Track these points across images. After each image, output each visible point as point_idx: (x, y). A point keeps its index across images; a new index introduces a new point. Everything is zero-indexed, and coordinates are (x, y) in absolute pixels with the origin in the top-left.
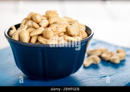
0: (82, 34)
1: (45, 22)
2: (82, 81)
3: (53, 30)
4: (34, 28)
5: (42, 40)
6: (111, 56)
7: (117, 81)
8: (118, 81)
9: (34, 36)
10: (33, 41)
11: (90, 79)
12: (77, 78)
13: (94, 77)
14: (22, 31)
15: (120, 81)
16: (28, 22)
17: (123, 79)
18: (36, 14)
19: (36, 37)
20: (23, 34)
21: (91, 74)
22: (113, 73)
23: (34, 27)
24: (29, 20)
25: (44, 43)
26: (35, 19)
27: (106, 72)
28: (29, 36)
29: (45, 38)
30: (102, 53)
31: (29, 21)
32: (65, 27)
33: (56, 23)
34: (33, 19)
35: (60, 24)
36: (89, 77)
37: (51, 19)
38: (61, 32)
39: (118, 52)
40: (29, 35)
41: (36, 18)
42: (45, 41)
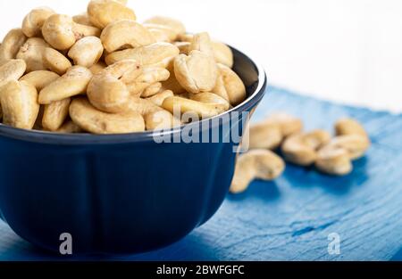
0: (226, 83)
1: (89, 46)
2: (231, 250)
3: (126, 76)
4: (49, 70)
5: (85, 117)
6: (317, 149)
7: (353, 245)
8: (357, 247)
9: (54, 102)
10: (53, 119)
11: (256, 241)
12: (212, 240)
13: (270, 235)
14: (10, 83)
15: (366, 246)
16: (26, 45)
17: (376, 235)
18: (54, 18)
19: (64, 105)
20: (12, 97)
21: (260, 223)
22: (336, 213)
23: (49, 68)
24: (27, 38)
25: (94, 127)
26: (54, 34)
27: (309, 212)
28: (37, 102)
29: (96, 108)
30: (285, 138)
31: (29, 41)
32: (166, 61)
33: (130, 47)
34: (44, 34)
35: (144, 53)
36: (252, 235)
37: (113, 32)
38: (152, 81)
39: (339, 132)
40: (34, 99)
41: (57, 33)
42: (97, 120)
